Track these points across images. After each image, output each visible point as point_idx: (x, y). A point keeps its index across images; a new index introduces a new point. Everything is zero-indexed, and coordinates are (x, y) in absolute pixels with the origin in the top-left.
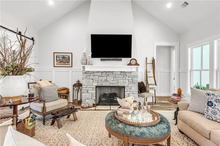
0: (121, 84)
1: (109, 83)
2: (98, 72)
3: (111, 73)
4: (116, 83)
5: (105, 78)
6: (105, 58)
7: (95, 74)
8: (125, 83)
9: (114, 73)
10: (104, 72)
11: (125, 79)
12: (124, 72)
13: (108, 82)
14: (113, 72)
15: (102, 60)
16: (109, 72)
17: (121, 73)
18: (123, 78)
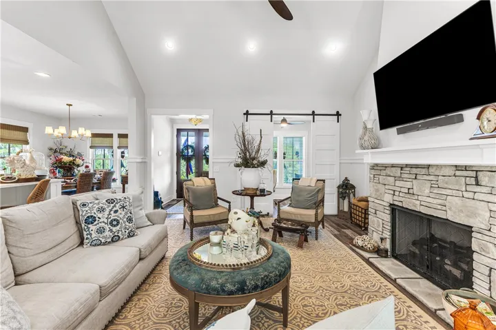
0: (455, 213)
1: (418, 202)
2: (393, 166)
3: (424, 171)
4: (439, 207)
5: (409, 185)
6: (408, 125)
7: (388, 171)
8: (474, 214)
9: (431, 170)
10: (407, 166)
11: (471, 195)
12: (466, 168)
13: (416, 197)
14: (429, 166)
15: (399, 132)
16: (417, 166)
17: (458, 173)
18: (466, 194)
